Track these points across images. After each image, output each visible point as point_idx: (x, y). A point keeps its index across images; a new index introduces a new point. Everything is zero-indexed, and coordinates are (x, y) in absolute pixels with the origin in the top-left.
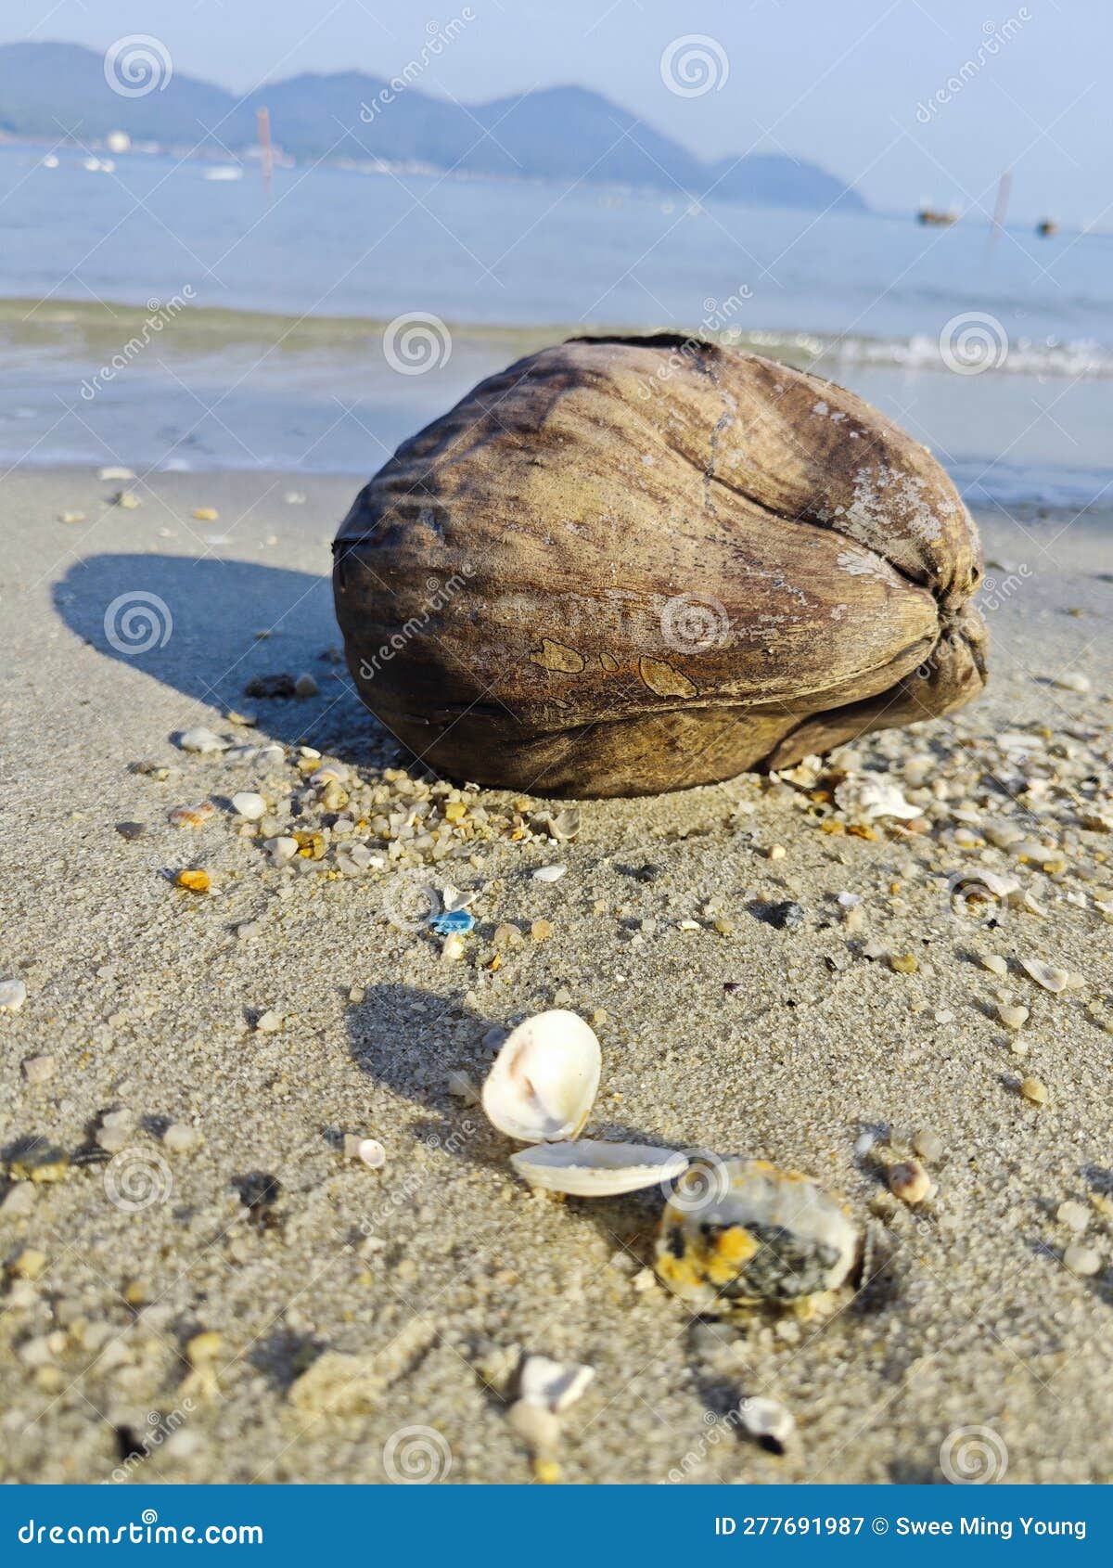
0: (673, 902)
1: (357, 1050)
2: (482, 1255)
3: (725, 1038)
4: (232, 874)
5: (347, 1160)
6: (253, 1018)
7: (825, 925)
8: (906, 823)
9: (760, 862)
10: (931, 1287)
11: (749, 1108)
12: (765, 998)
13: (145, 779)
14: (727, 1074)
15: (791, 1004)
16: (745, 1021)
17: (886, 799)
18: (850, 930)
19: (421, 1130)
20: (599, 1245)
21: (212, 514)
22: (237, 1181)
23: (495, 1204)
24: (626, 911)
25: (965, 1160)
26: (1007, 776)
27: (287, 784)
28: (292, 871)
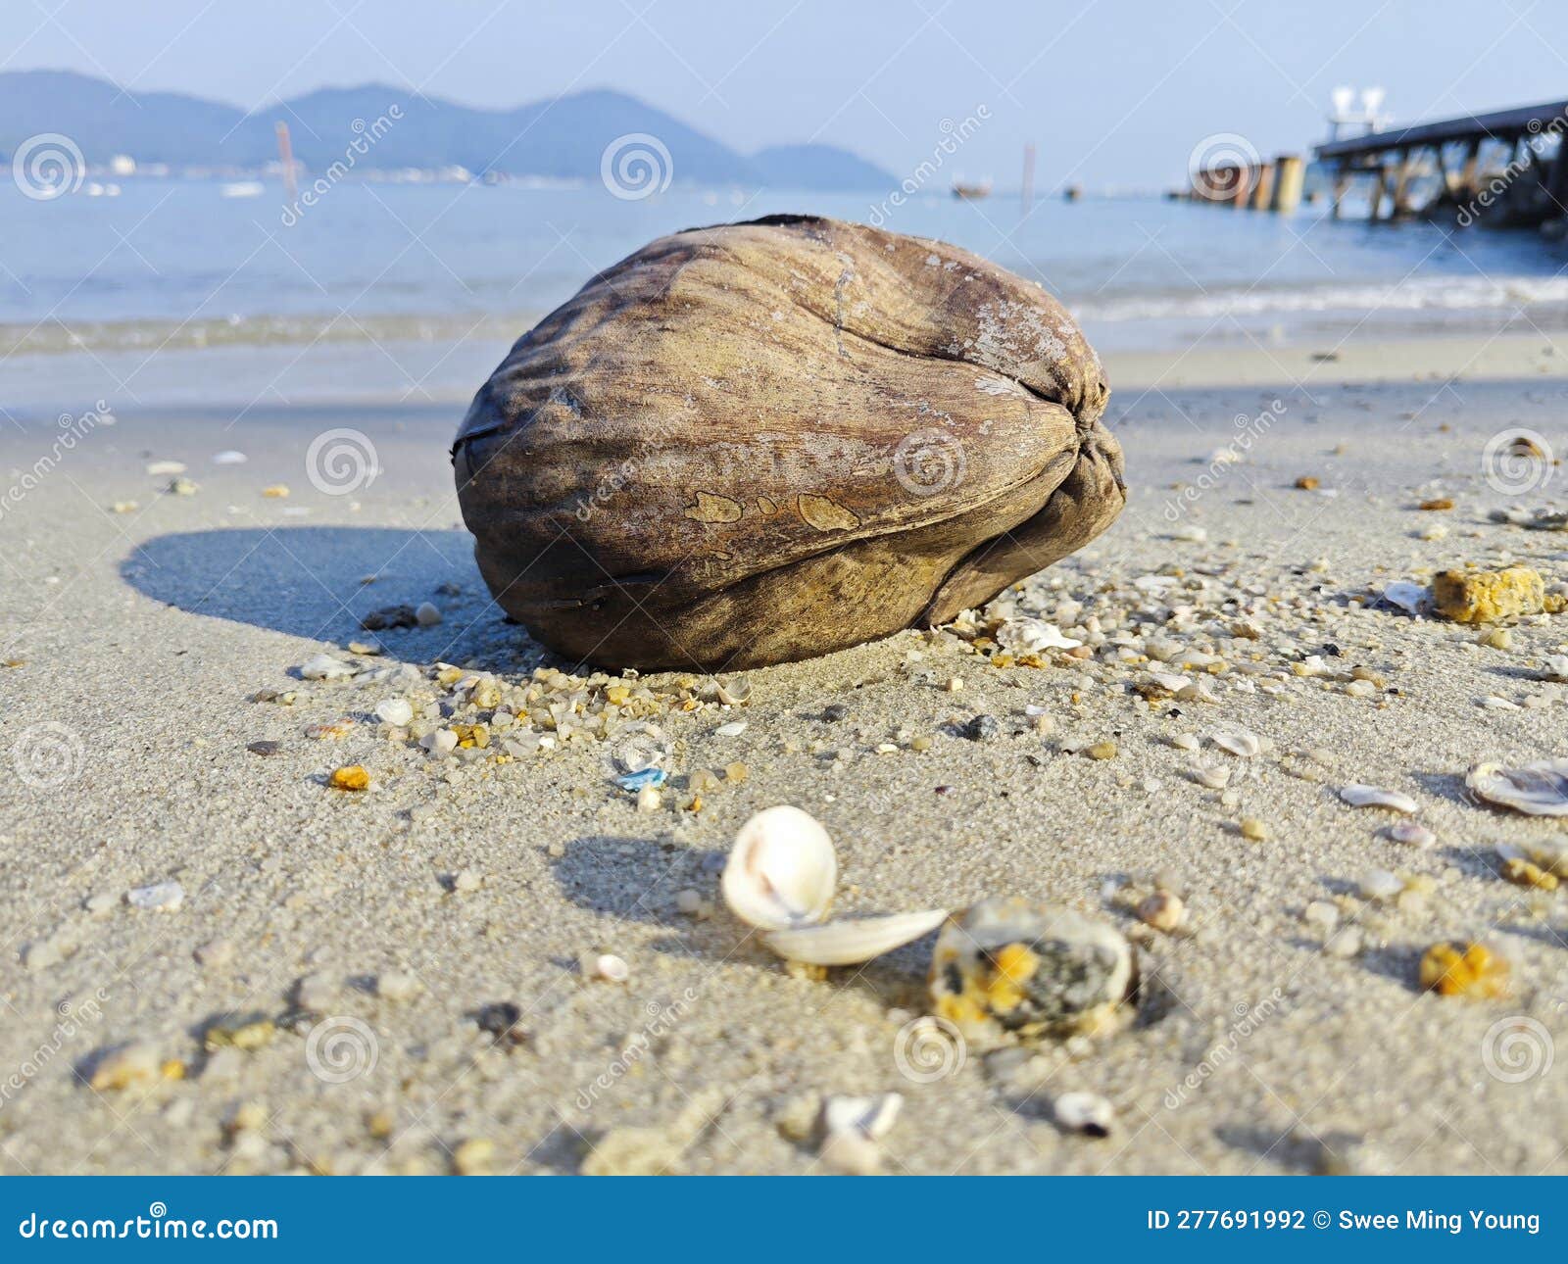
0: (864, 733)
1: (570, 892)
2: (755, 1031)
3: (949, 828)
4: (391, 771)
5: (586, 979)
6: (449, 884)
7: (1018, 733)
8: (1072, 652)
9: (941, 695)
10: (1206, 989)
11: (989, 879)
12: (978, 795)
13: (268, 705)
14: (959, 857)
15: (1005, 794)
16: (964, 815)
17: (1045, 636)
18: (1043, 733)
19: (661, 945)
20: (871, 1007)
21: (284, 491)
22: (469, 1015)
23: (755, 991)
24: (820, 746)
25: (1207, 889)
26: (1152, 609)
27: (430, 694)
28: (456, 761)
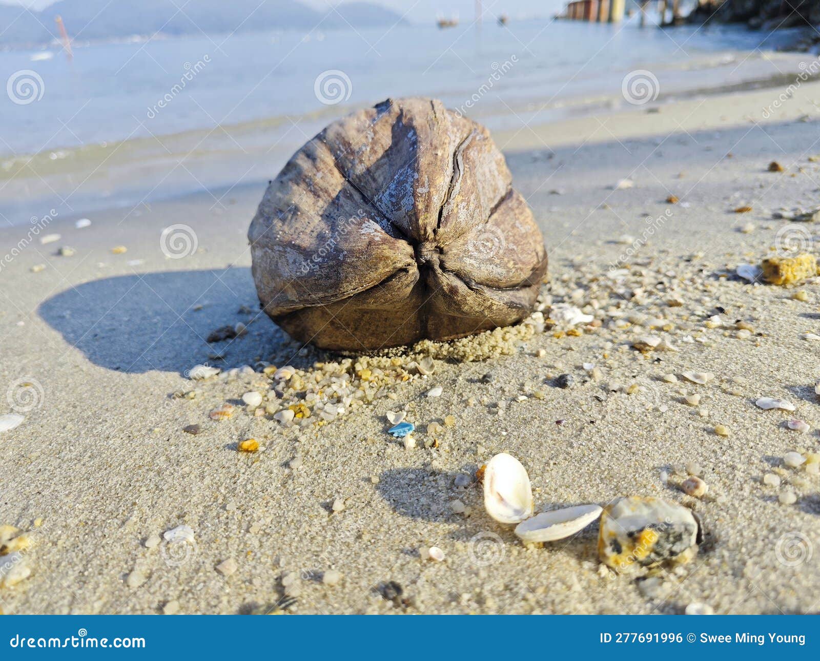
0: (507, 389)
1: (393, 506)
2: (523, 584)
3: (572, 447)
4: (266, 437)
5: (425, 561)
6: (329, 507)
7: (585, 382)
8: (591, 324)
9: (535, 359)
10: (731, 532)
11: (603, 476)
12: (578, 423)
13: (182, 400)
14: (583, 464)
15: (592, 422)
16: (576, 436)
17: (575, 316)
18: (598, 380)
19: (454, 536)
20: (573, 562)
21: (123, 249)
22: (374, 590)
23: (512, 558)
24: (486, 400)
25: (710, 470)
26: (621, 291)
27: (264, 383)
28: (298, 427)
